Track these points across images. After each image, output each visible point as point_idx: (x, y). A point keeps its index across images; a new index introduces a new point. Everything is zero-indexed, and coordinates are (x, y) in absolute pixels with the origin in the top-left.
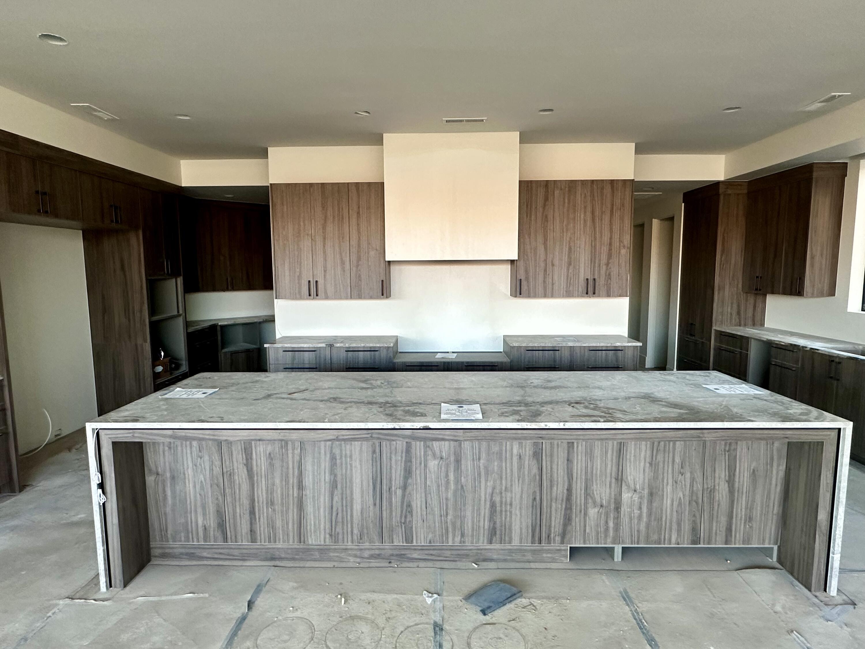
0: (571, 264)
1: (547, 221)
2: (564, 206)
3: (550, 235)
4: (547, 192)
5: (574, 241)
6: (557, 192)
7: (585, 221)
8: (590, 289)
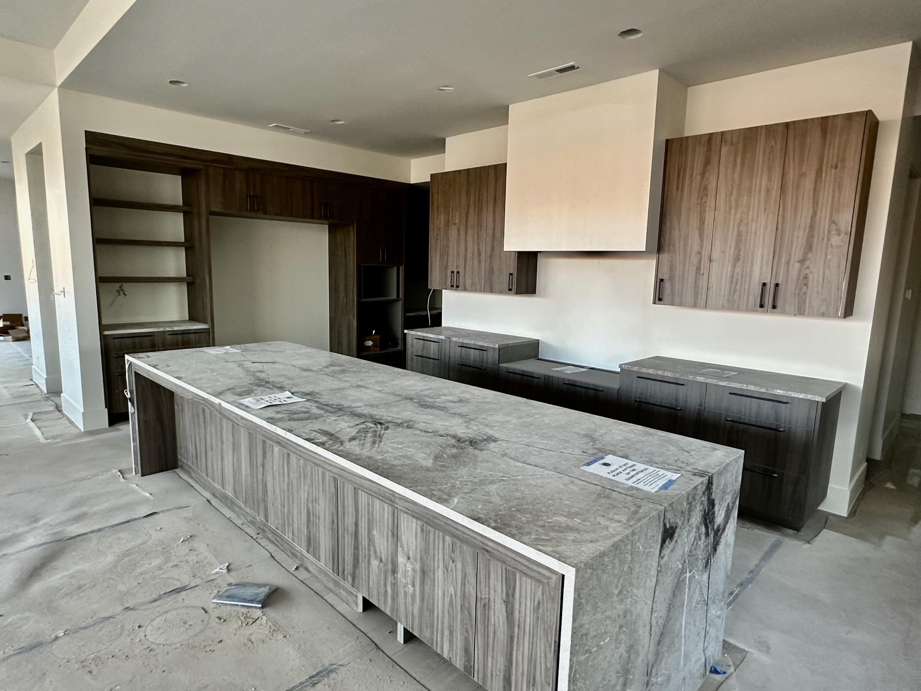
0: (739, 260)
1: (707, 195)
2: (734, 171)
3: (709, 217)
4: (709, 150)
5: (747, 223)
6: (724, 150)
7: (768, 191)
8: (768, 301)
